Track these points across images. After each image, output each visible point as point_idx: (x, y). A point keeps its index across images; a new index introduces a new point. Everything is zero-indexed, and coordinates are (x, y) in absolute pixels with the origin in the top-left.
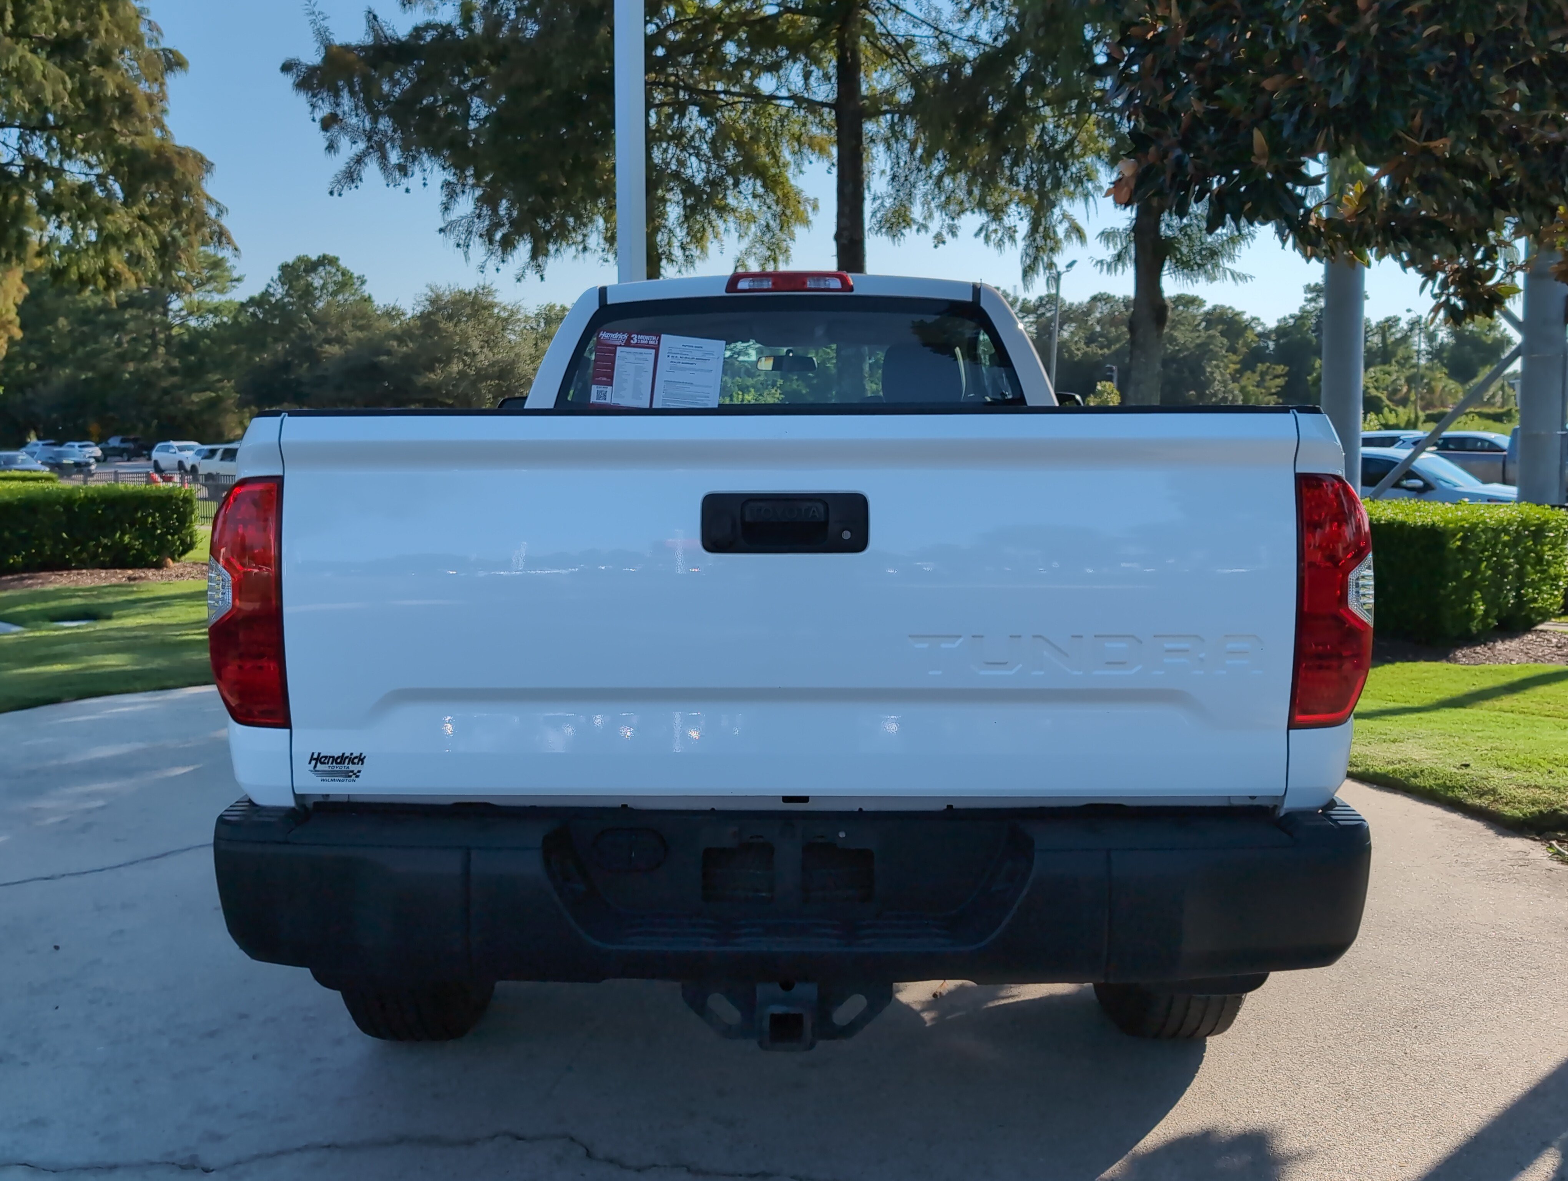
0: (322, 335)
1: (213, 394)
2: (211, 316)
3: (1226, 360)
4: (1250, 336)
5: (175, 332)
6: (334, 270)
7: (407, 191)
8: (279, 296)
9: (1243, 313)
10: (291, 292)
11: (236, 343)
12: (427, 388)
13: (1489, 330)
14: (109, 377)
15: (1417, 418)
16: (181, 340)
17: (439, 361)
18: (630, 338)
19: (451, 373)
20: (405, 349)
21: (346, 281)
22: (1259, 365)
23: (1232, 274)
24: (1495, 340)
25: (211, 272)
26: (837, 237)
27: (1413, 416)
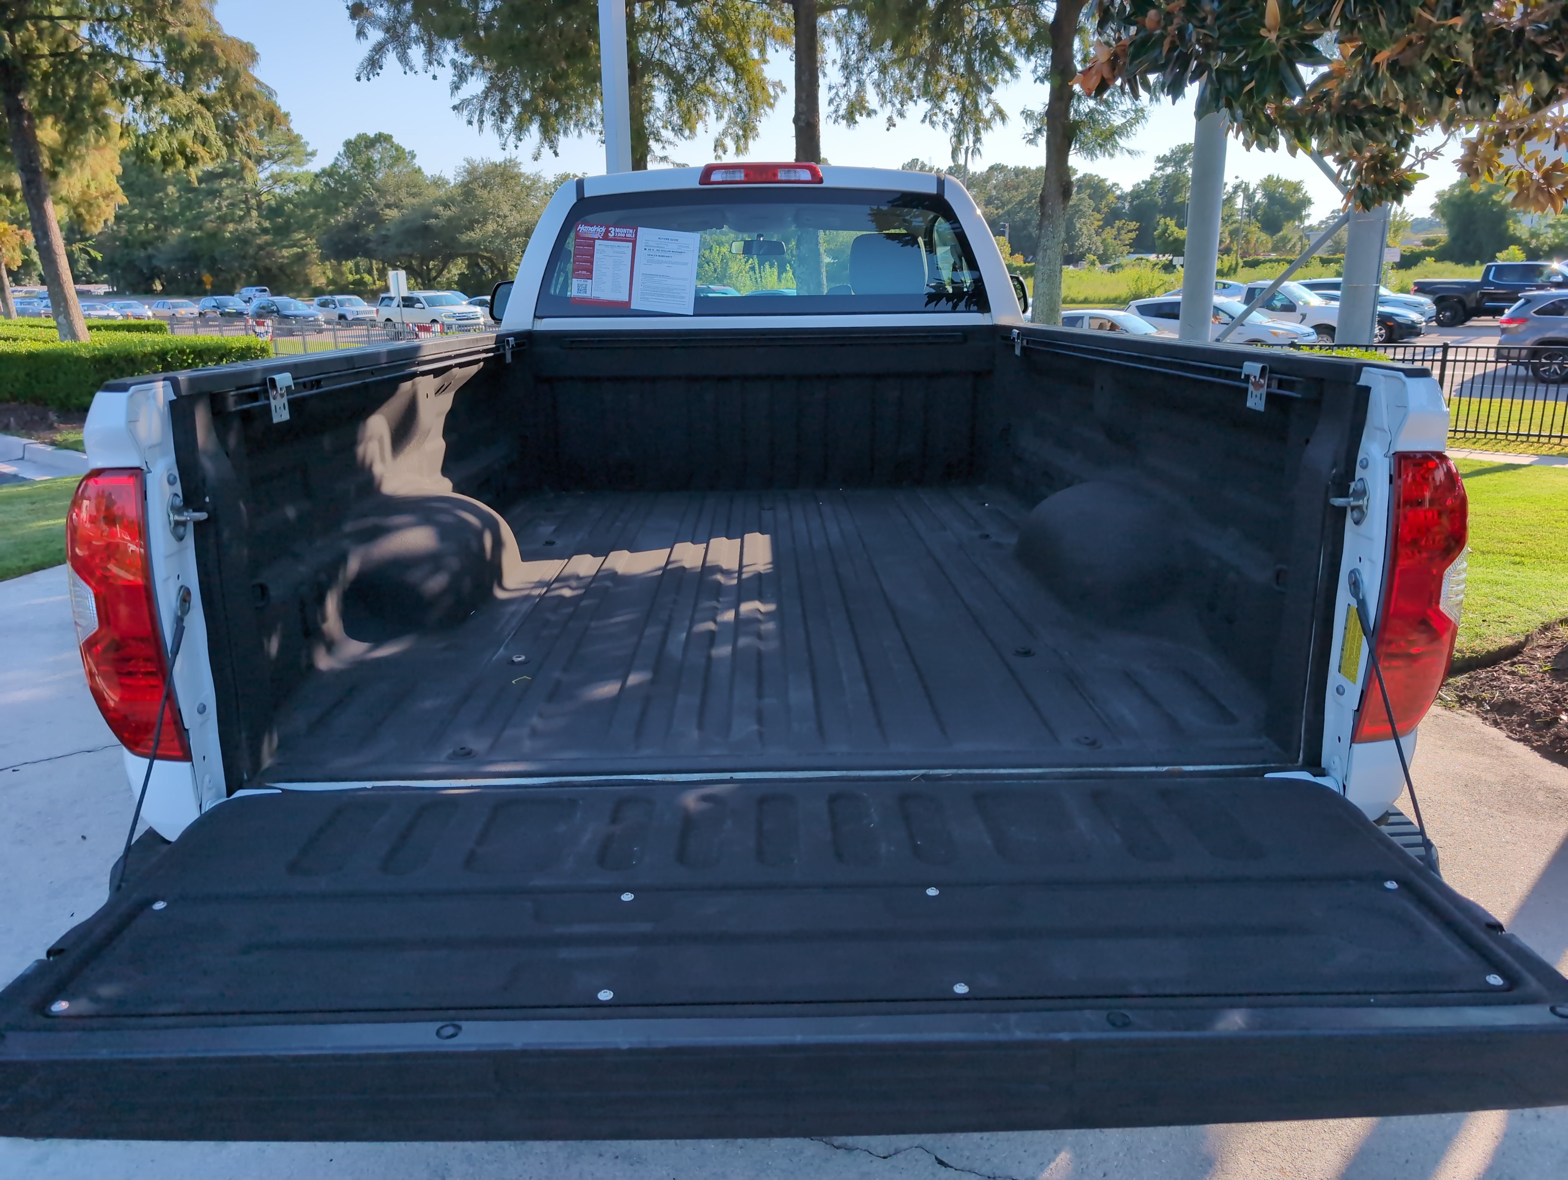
0: (383, 201)
1: (299, 250)
2: (292, 185)
3: (1091, 218)
4: (1111, 198)
5: (264, 198)
6: (388, 146)
7: (435, 77)
8: (346, 168)
9: (1105, 180)
10: (355, 165)
11: (315, 208)
12: (469, 245)
13: (1294, 192)
14: (213, 236)
15: (1237, 264)
16: (269, 206)
17: (478, 222)
18: (607, 232)
19: (487, 232)
20: (449, 212)
21: (400, 156)
22: (1117, 222)
23: (1128, 151)
24: (1299, 200)
25: (289, 148)
26: (796, 120)
27: (1234, 263)
